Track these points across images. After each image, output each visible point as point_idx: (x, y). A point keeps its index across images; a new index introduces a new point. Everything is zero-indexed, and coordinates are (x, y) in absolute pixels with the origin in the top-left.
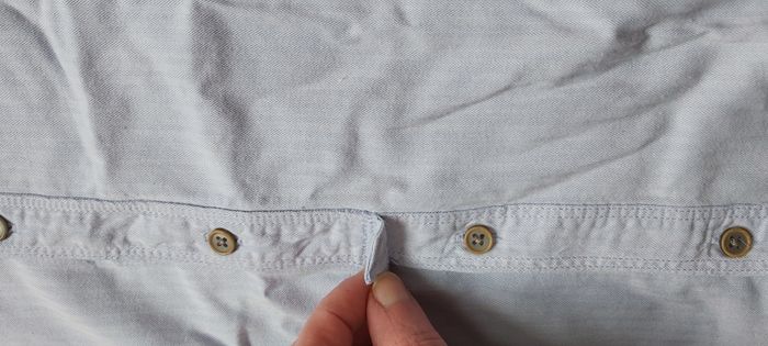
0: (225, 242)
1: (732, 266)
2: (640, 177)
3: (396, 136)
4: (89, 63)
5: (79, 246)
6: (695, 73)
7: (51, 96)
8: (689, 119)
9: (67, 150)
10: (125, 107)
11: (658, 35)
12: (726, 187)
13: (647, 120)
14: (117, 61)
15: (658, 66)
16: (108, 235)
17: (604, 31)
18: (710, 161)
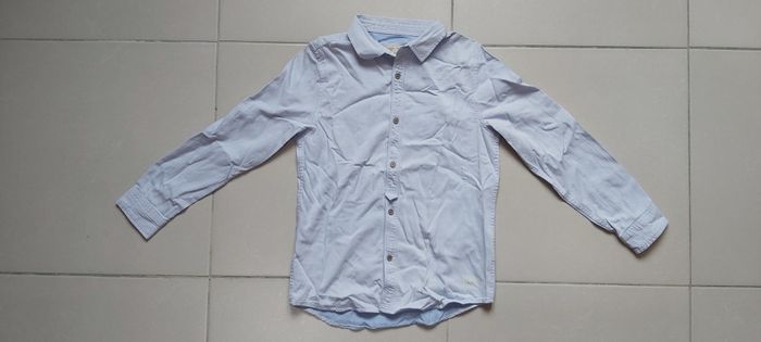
0: (393, 165)
1: (385, 258)
2: (402, 240)
3: (413, 197)
4: (426, 146)
5: (392, 137)
6: (420, 248)
7: (421, 137)
8: (413, 247)
9: (410, 138)
10: (418, 150)
11: (427, 241)
12: (400, 255)
13: (412, 240)
14: (426, 150)
15: (421, 241)
16: (394, 142)
17: (429, 231)
18: (405, 252)
